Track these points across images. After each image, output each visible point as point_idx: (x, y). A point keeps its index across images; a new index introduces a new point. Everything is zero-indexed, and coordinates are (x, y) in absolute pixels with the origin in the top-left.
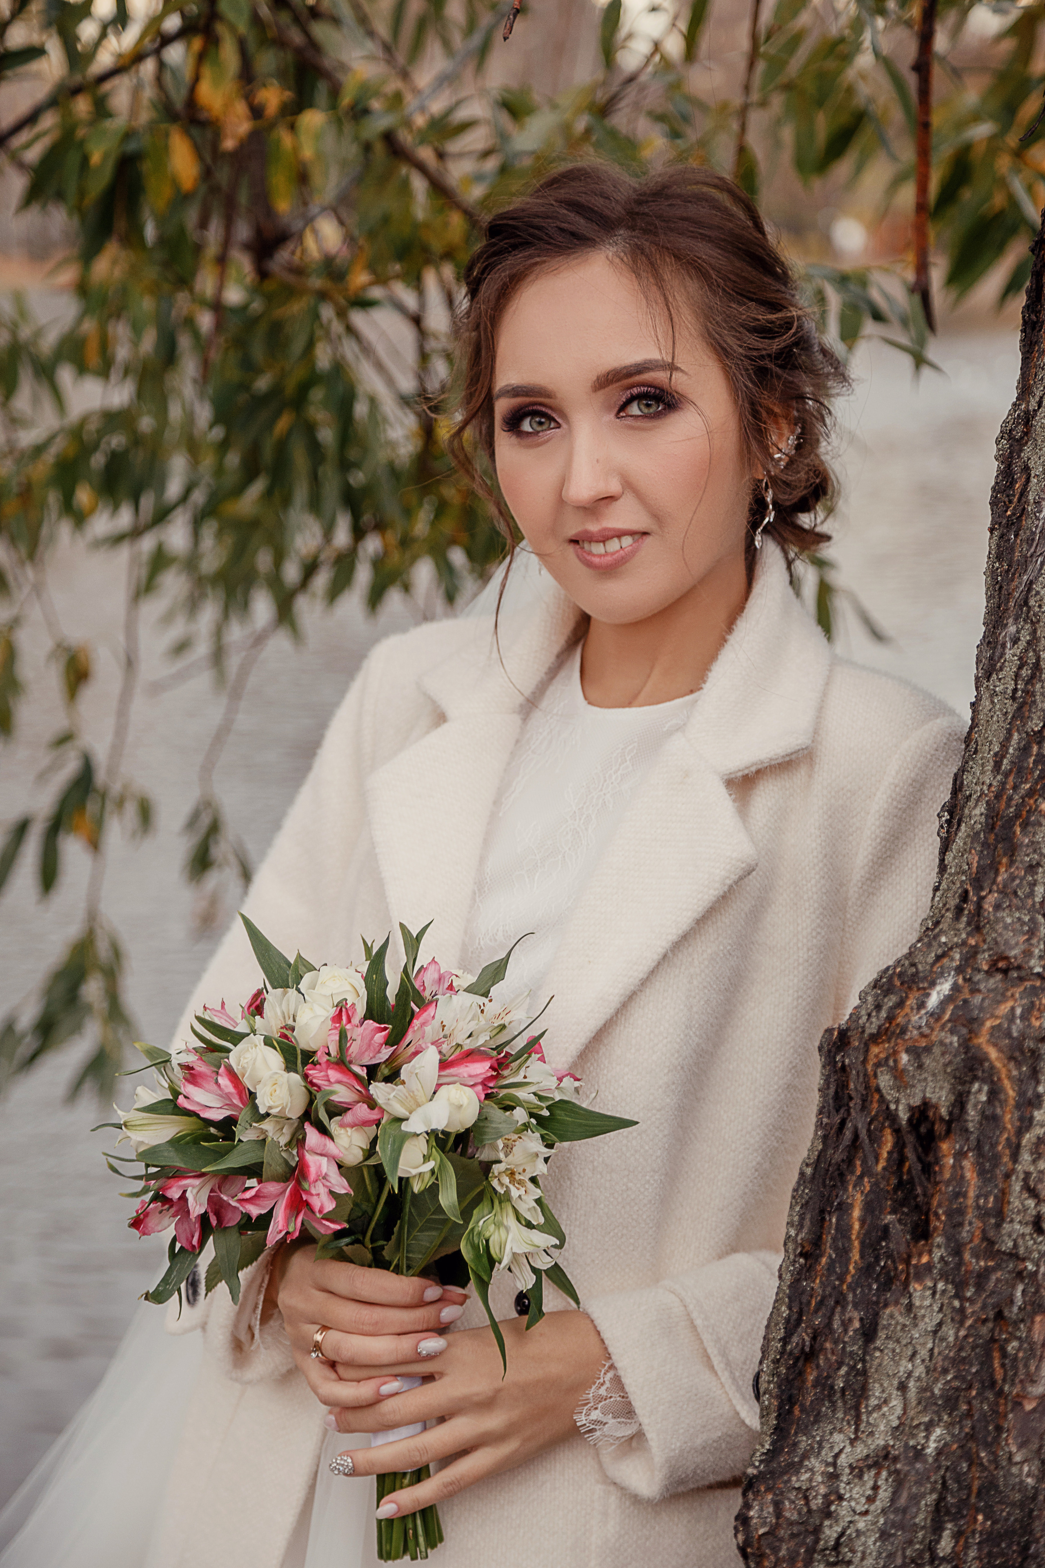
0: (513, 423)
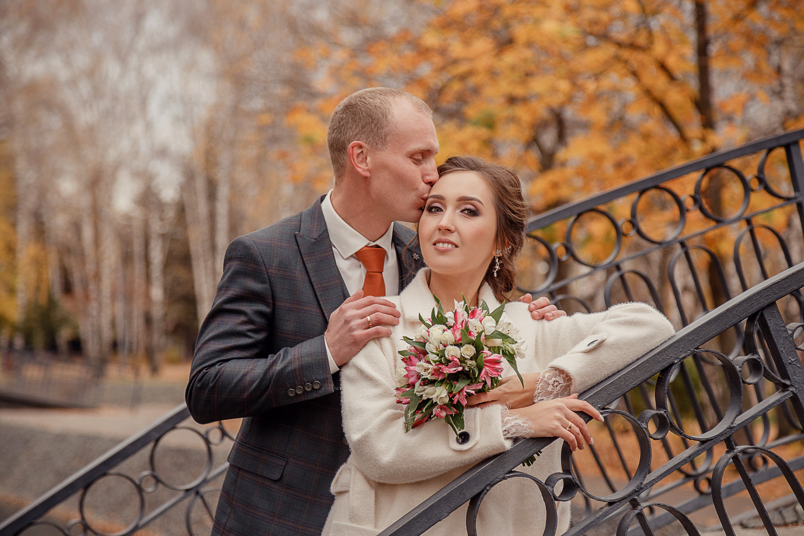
0: (430, 209)
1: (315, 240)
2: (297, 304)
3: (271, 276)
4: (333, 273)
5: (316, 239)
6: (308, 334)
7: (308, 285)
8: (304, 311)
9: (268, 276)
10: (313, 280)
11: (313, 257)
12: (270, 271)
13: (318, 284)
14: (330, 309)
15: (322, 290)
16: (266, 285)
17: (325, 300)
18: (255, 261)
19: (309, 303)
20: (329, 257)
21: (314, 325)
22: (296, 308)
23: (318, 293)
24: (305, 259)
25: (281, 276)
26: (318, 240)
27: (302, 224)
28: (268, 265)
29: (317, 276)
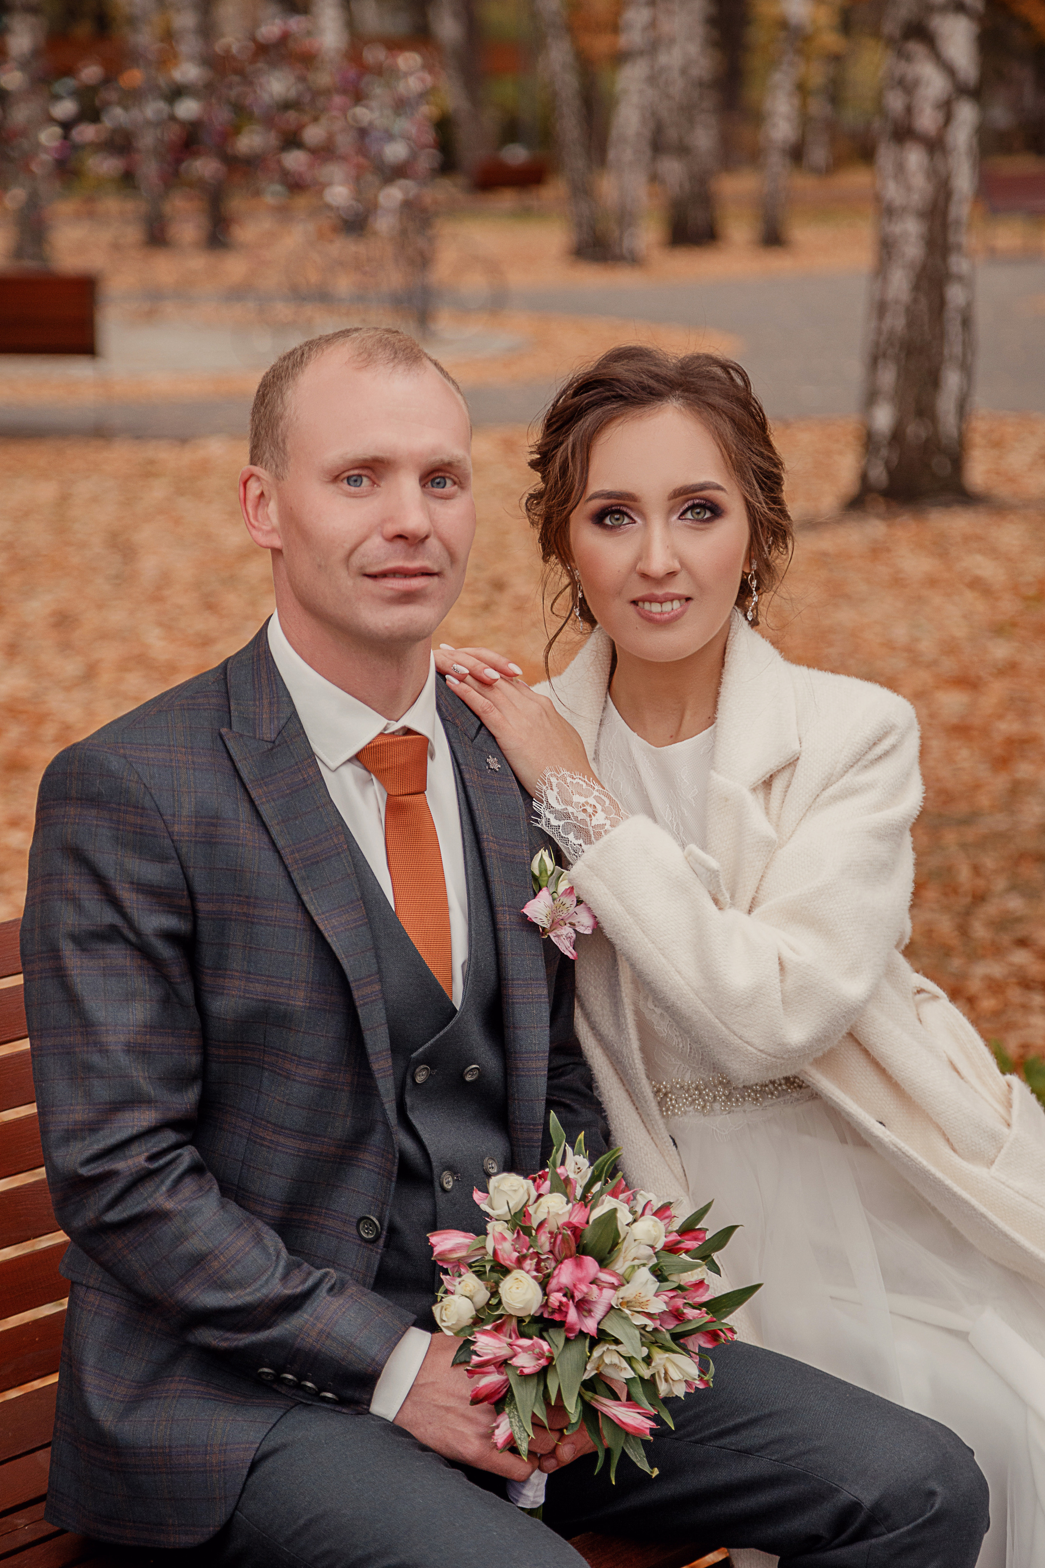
0: (599, 518)
1: (270, 746)
2: (248, 904)
3: (180, 841)
4: (326, 820)
5: (274, 742)
6: (277, 977)
7: (269, 855)
8: (267, 920)
9: (173, 841)
10: (280, 843)
11: (271, 787)
12: (176, 828)
13: (292, 852)
14: (327, 911)
15: (305, 866)
16: (171, 866)
17: (313, 890)
18: (138, 807)
19: (277, 900)
20: (309, 782)
21: (293, 954)
22: (245, 914)
23: (295, 875)
24: (254, 794)
25: (203, 839)
26: (277, 743)
27: (232, 704)
28: (171, 815)
29: (289, 834)
